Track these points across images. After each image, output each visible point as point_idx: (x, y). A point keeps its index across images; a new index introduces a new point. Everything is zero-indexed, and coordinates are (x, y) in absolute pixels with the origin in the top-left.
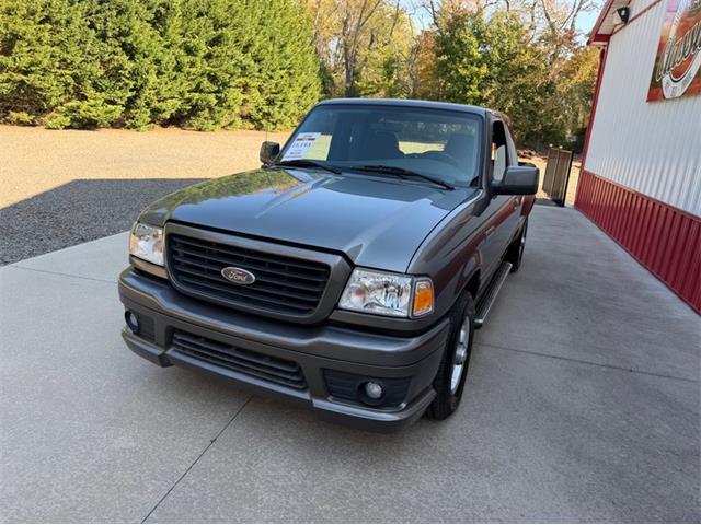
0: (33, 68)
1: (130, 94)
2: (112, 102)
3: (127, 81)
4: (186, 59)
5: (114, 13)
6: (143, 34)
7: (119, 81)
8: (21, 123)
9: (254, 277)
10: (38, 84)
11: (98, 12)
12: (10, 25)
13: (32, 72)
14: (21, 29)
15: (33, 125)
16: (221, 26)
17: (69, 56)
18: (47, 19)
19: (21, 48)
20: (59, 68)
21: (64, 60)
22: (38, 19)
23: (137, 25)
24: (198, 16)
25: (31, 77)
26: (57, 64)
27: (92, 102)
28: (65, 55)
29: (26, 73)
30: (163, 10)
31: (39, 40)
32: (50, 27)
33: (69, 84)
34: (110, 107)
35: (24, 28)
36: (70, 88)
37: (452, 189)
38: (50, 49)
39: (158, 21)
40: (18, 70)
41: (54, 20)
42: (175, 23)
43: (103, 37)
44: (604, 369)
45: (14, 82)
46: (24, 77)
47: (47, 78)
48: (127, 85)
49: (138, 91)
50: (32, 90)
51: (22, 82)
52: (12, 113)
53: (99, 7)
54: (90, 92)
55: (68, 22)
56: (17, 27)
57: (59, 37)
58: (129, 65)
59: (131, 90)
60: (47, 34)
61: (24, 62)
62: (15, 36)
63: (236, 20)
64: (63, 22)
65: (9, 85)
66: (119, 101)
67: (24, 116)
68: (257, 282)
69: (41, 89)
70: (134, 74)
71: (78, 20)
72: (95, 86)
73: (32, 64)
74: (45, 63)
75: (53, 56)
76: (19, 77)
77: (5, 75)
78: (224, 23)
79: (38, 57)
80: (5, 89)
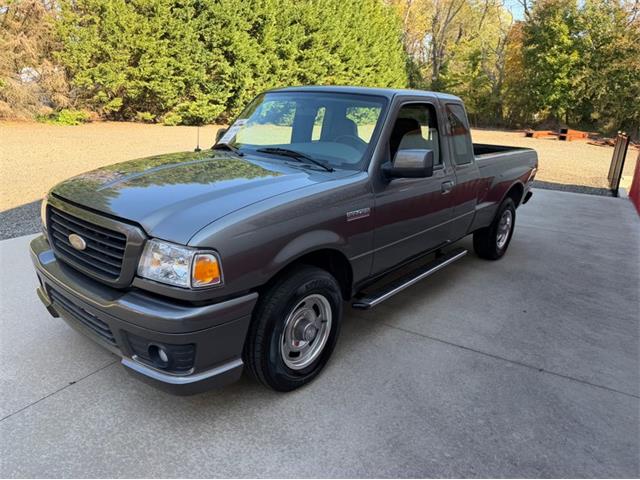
0: (153, 76)
1: (230, 95)
2: (216, 103)
3: (227, 84)
4: (279, 63)
5: (219, 26)
6: (243, 43)
7: (221, 84)
8: (145, 121)
9: (84, 243)
10: (157, 89)
11: (206, 26)
12: (137, 42)
13: (153, 79)
14: (144, 45)
15: (155, 122)
16: (311, 32)
17: (181, 65)
18: (166, 35)
19: (145, 60)
20: (174, 75)
21: (178, 68)
22: (159, 36)
23: (237, 35)
24: (292, 24)
25: (152, 83)
26: (172, 72)
27: (199, 102)
28: (178, 65)
29: (148, 81)
30: (260, 21)
31: (159, 53)
32: (167, 41)
33: (181, 88)
34: (214, 106)
35: (147, 44)
36: (182, 91)
37: (331, 171)
38: (167, 59)
39: (256, 31)
40: (142, 78)
41: (171, 36)
42: (270, 31)
43: (210, 48)
44: (509, 365)
45: (139, 88)
46: (146, 84)
47: (164, 83)
48: (227, 87)
49: (236, 92)
50: (153, 94)
51: (145, 87)
52: (139, 113)
53: (207, 23)
54: (198, 94)
55: (182, 37)
56: (142, 44)
57: (174, 50)
58: (229, 70)
59: (231, 91)
60: (164, 47)
61: (147, 70)
62: (141, 51)
63: (326, 24)
64: (178, 37)
65: (136, 91)
66: (221, 102)
67: (148, 115)
68: (87, 249)
69: (159, 93)
70: (234, 77)
71: (190, 33)
72: (202, 88)
73: (152, 73)
74: (163, 71)
75: (169, 65)
76: (143, 84)
77: (133, 83)
78: (315, 28)
79: (157, 66)
80: (133, 94)
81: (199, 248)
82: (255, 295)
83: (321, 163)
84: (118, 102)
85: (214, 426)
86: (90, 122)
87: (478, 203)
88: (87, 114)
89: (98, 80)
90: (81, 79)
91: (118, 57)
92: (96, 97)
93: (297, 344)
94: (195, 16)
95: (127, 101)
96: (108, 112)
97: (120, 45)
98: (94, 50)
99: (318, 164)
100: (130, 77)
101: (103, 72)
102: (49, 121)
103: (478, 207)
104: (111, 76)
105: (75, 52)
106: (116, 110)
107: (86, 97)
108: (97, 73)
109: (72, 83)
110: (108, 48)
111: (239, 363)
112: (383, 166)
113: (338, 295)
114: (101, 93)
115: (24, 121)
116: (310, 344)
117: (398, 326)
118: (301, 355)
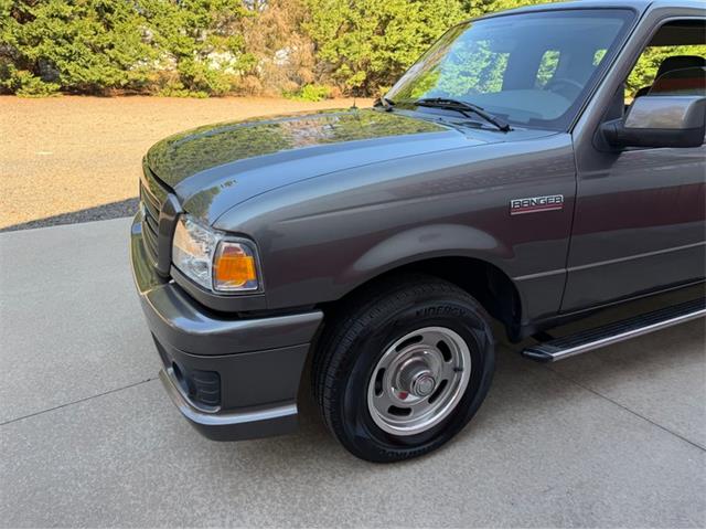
0: (399, 45)
1: (485, 65)
2: (467, 74)
3: (484, 51)
7: (476, 52)
10: (402, 59)
12: (387, 7)
13: (398, 49)
14: (393, 10)
17: (432, 31)
19: (392, 28)
20: (423, 43)
21: (427, 35)
25: (397, 53)
26: (420, 40)
27: (449, 75)
28: (427, 30)
29: (393, 51)
31: (408, 19)
34: (464, 78)
35: (396, 9)
38: (416, 25)
40: (387, 49)
43: (467, 8)
45: (384, 59)
46: (391, 54)
47: (410, 53)
48: (483, 55)
49: (493, 60)
50: (398, 66)
51: (390, 58)
56: (390, 9)
57: (425, 13)
59: (487, 60)
60: (414, 12)
61: (393, 39)
62: (389, 17)
65: (380, 63)
66: (474, 73)
69: (404, 64)
73: (399, 42)
74: (409, 39)
75: (418, 32)
76: (388, 54)
77: (378, 54)
79: (405, 34)
80: (377, 66)
81: (229, 233)
82: (319, 315)
83: (492, 117)
84: (362, 76)
85: (260, 488)
86: (332, 98)
88: (329, 90)
89: (343, 52)
90: (327, 51)
91: (365, 26)
92: (339, 71)
93: (404, 396)
95: (372, 75)
96: (349, 87)
97: (367, 12)
98: (342, 19)
99: (489, 120)
100: (375, 48)
101: (348, 43)
102: (294, 97)
104: (355, 48)
105: (323, 23)
106: (359, 85)
107: (331, 71)
108: (342, 45)
109: (317, 56)
110: (355, 16)
111: (292, 410)
112: (606, 126)
113: (485, 334)
114: (344, 66)
115: (271, 97)
116: (431, 400)
117: (610, 395)
118: (411, 414)
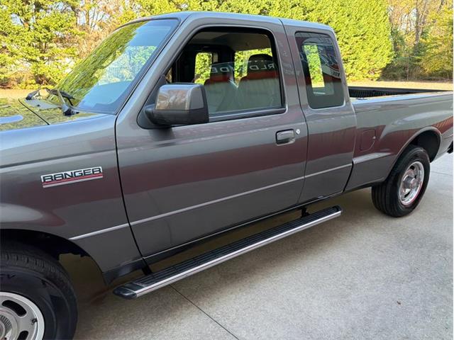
16: (308, 12)
24: (292, 7)
30: (267, 7)
63: (319, 6)
78: (311, 9)
87: (356, 155)
94: (217, 7)
103: (356, 160)
112: (148, 108)
